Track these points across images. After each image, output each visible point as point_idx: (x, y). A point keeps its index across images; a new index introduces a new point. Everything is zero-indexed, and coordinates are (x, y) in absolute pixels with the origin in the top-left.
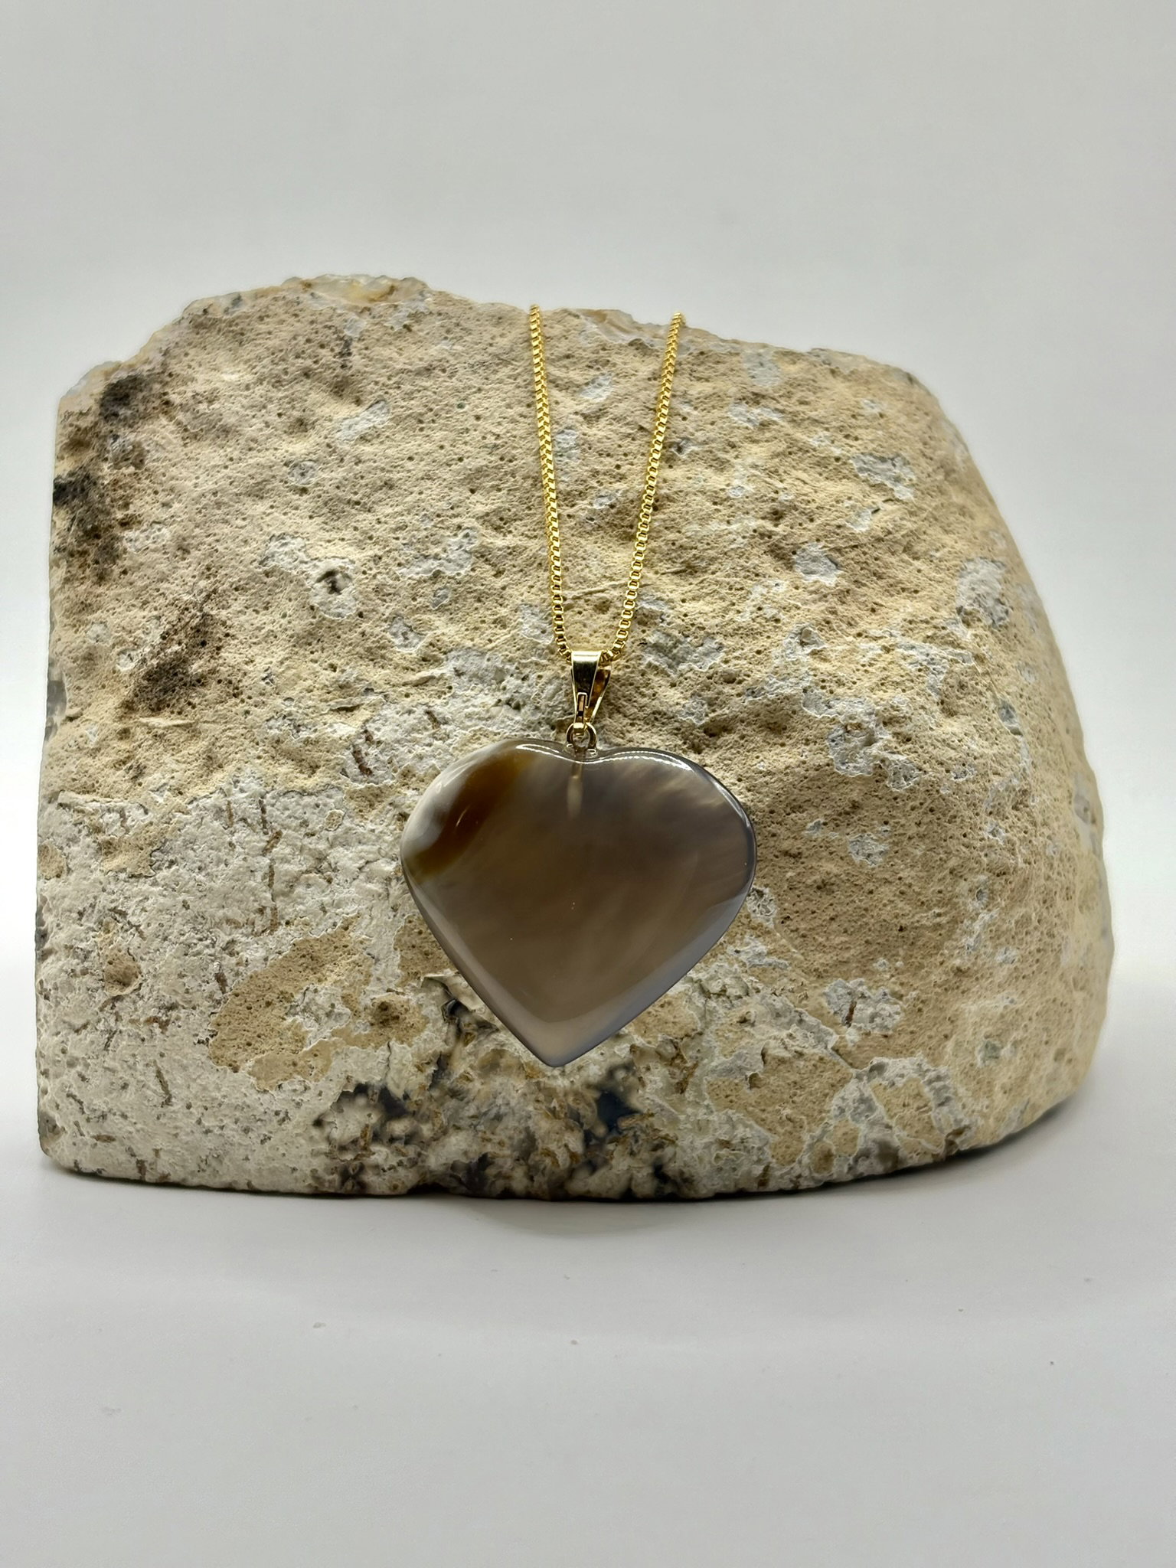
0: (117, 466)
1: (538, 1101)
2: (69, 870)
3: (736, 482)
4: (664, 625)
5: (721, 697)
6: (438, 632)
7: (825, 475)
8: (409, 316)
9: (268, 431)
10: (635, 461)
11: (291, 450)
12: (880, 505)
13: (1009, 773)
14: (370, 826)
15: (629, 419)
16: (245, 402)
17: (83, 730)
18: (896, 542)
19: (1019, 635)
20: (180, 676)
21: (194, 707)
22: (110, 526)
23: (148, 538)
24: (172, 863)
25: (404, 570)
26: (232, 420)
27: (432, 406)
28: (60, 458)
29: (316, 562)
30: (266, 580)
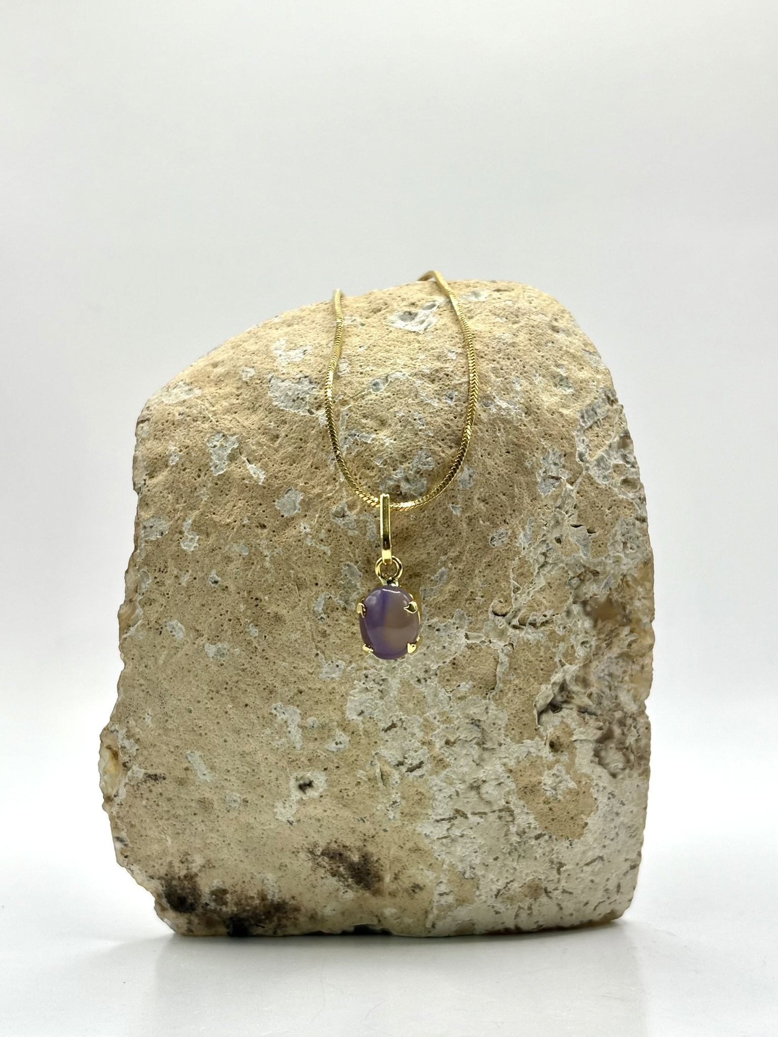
0: (226, 904)
1: (603, 654)
8: (129, 739)
20: (360, 866)
22: (264, 906)
23: (272, 886)
24: (471, 867)
29: (292, 794)
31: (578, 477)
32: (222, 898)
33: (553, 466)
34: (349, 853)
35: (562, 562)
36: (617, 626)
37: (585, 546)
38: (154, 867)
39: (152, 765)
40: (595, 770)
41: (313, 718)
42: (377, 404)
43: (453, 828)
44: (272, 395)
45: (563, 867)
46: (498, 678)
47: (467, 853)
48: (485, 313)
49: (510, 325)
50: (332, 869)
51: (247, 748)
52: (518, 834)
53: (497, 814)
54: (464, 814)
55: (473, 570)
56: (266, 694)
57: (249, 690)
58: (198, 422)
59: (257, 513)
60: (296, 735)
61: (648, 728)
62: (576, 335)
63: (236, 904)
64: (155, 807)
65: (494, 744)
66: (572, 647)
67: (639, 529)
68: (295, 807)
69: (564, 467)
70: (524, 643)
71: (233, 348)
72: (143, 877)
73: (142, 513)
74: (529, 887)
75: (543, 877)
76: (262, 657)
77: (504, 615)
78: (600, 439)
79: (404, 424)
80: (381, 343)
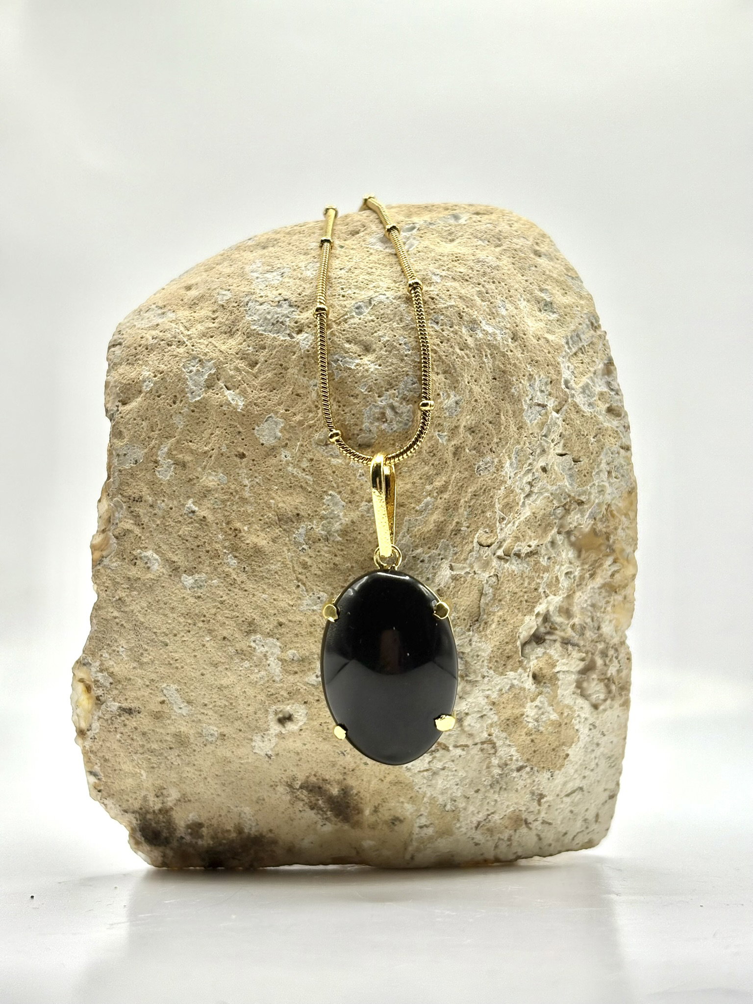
0: (201, 837)
20: (339, 799)
22: (241, 839)
23: (250, 820)
31: (564, 405)
32: (197, 832)
33: (538, 393)
34: (328, 786)
35: (547, 491)
36: (601, 556)
37: (571, 476)
38: (128, 801)
39: (126, 699)
40: (577, 702)
41: (293, 651)
42: (360, 328)
43: (435, 761)
44: (250, 318)
45: (543, 798)
46: (481, 609)
47: (448, 786)
48: (466, 236)
49: (493, 249)
50: (311, 802)
51: (225, 682)
52: (499, 766)
53: (479, 746)
54: (446, 746)
55: (460, 500)
56: (245, 627)
57: (227, 623)
58: (173, 347)
59: (236, 441)
60: (275, 668)
61: (629, 659)
62: (558, 259)
63: (213, 838)
64: (129, 741)
65: (477, 677)
66: (557, 577)
67: (624, 457)
68: (274, 740)
69: (550, 394)
70: (509, 574)
71: (206, 271)
72: (117, 811)
73: (115, 441)
74: (510, 818)
75: (524, 809)
76: (241, 589)
77: (489, 546)
78: (585, 365)
79: (389, 349)
80: (362, 265)
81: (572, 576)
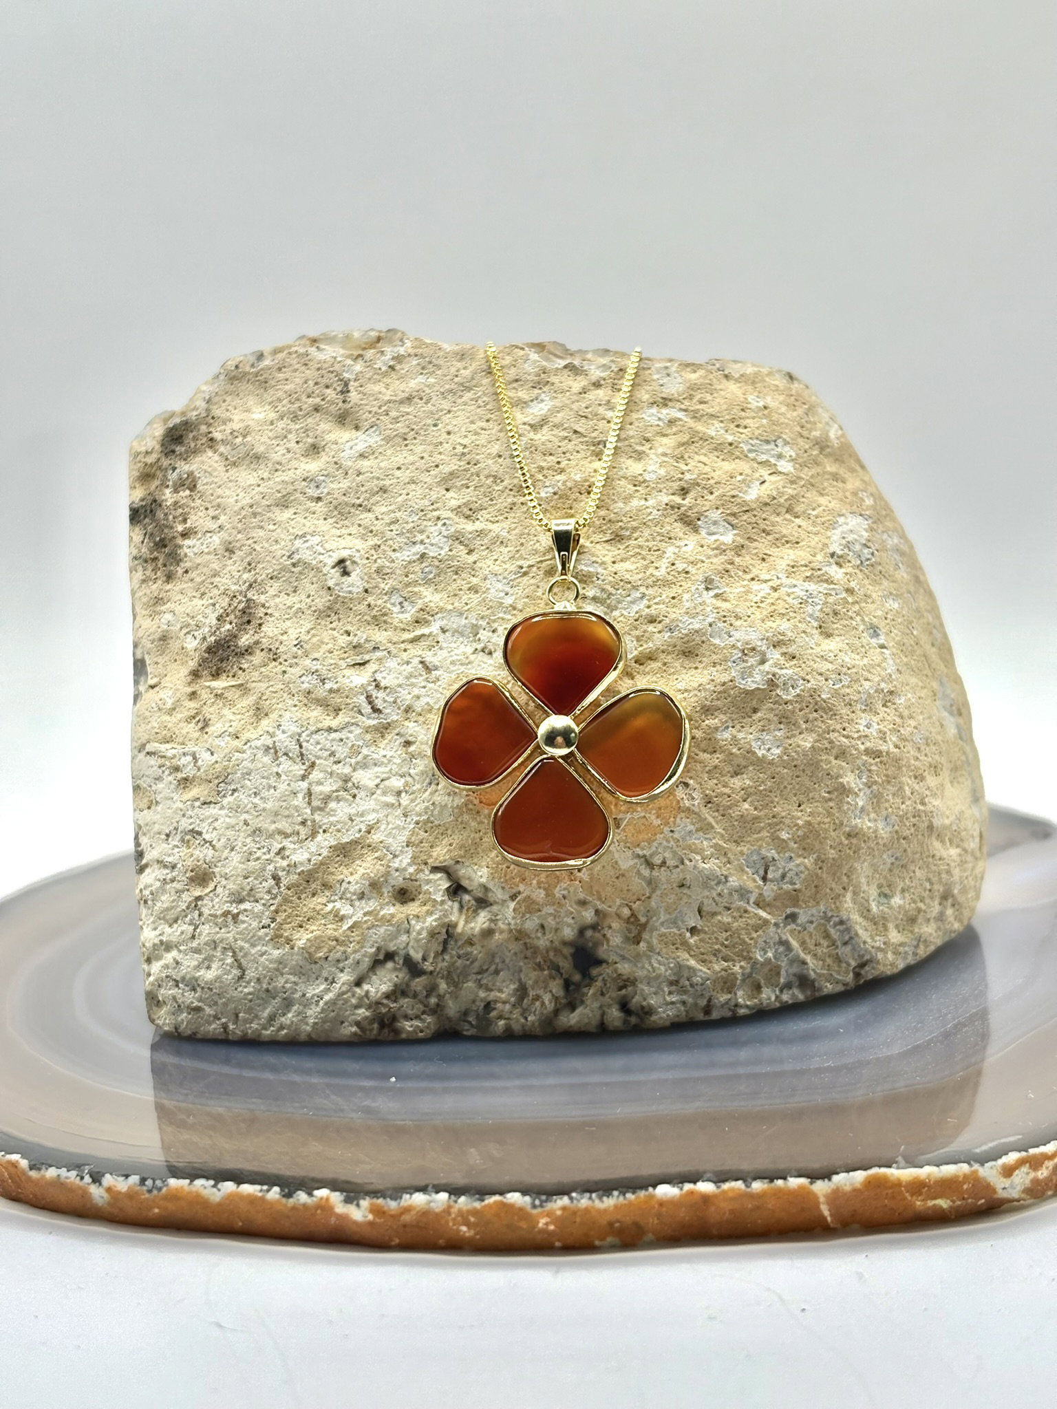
0: (176, 491)
1: (526, 958)
2: (157, 802)
3: (650, 469)
4: (600, 582)
5: (647, 634)
6: (426, 600)
7: (721, 457)
8: (393, 358)
9: (289, 456)
10: (572, 457)
11: (308, 467)
12: (767, 477)
13: (877, 679)
14: (382, 752)
15: (566, 425)
16: (270, 434)
17: (161, 695)
18: (780, 506)
19: (884, 570)
20: (233, 648)
21: (244, 671)
22: (174, 537)
23: (202, 544)
24: (234, 790)
25: (398, 554)
26: (260, 449)
27: (414, 427)
28: (133, 488)
29: (331, 553)
30: (293, 569)
31: (765, 911)
32: (184, 485)
33: (781, 871)
34: (251, 632)
35: (654, 891)
36: (564, 976)
39: (361, 386)
40: (367, 954)
43: (289, 761)
50: (228, 615)
52: (281, 849)
54: (309, 774)
63: (175, 504)
66: (538, 910)
69: (780, 889)
72: (209, 391)
78: (812, 947)
81: (539, 935)
